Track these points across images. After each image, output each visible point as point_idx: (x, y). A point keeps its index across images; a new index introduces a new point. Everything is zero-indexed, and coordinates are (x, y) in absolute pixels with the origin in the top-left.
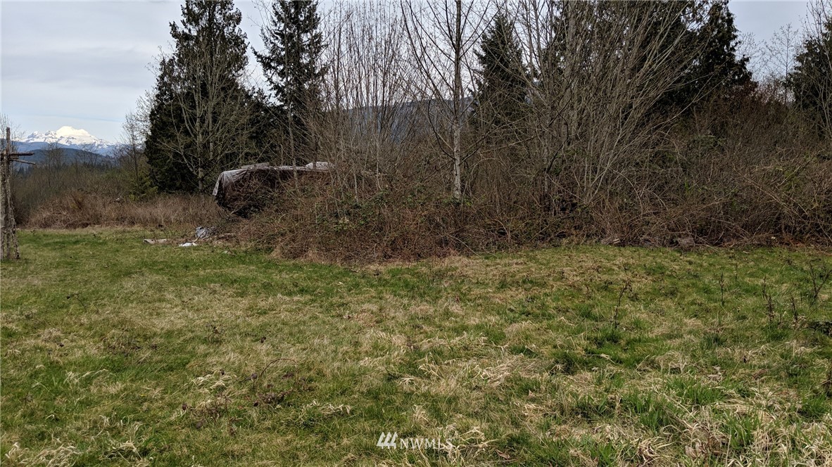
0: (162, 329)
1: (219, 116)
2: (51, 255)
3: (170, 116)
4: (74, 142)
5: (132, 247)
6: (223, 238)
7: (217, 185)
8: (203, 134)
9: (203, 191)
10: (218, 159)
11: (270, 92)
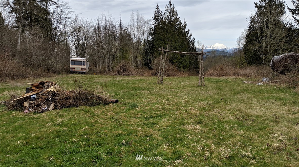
0: (254, 114)
1: (273, 35)
2: (213, 85)
3: (253, 36)
4: (219, 48)
5: (239, 84)
6: (274, 82)
7: (272, 62)
8: (266, 42)
9: (264, 64)
10: (271, 51)
11: (295, 23)
